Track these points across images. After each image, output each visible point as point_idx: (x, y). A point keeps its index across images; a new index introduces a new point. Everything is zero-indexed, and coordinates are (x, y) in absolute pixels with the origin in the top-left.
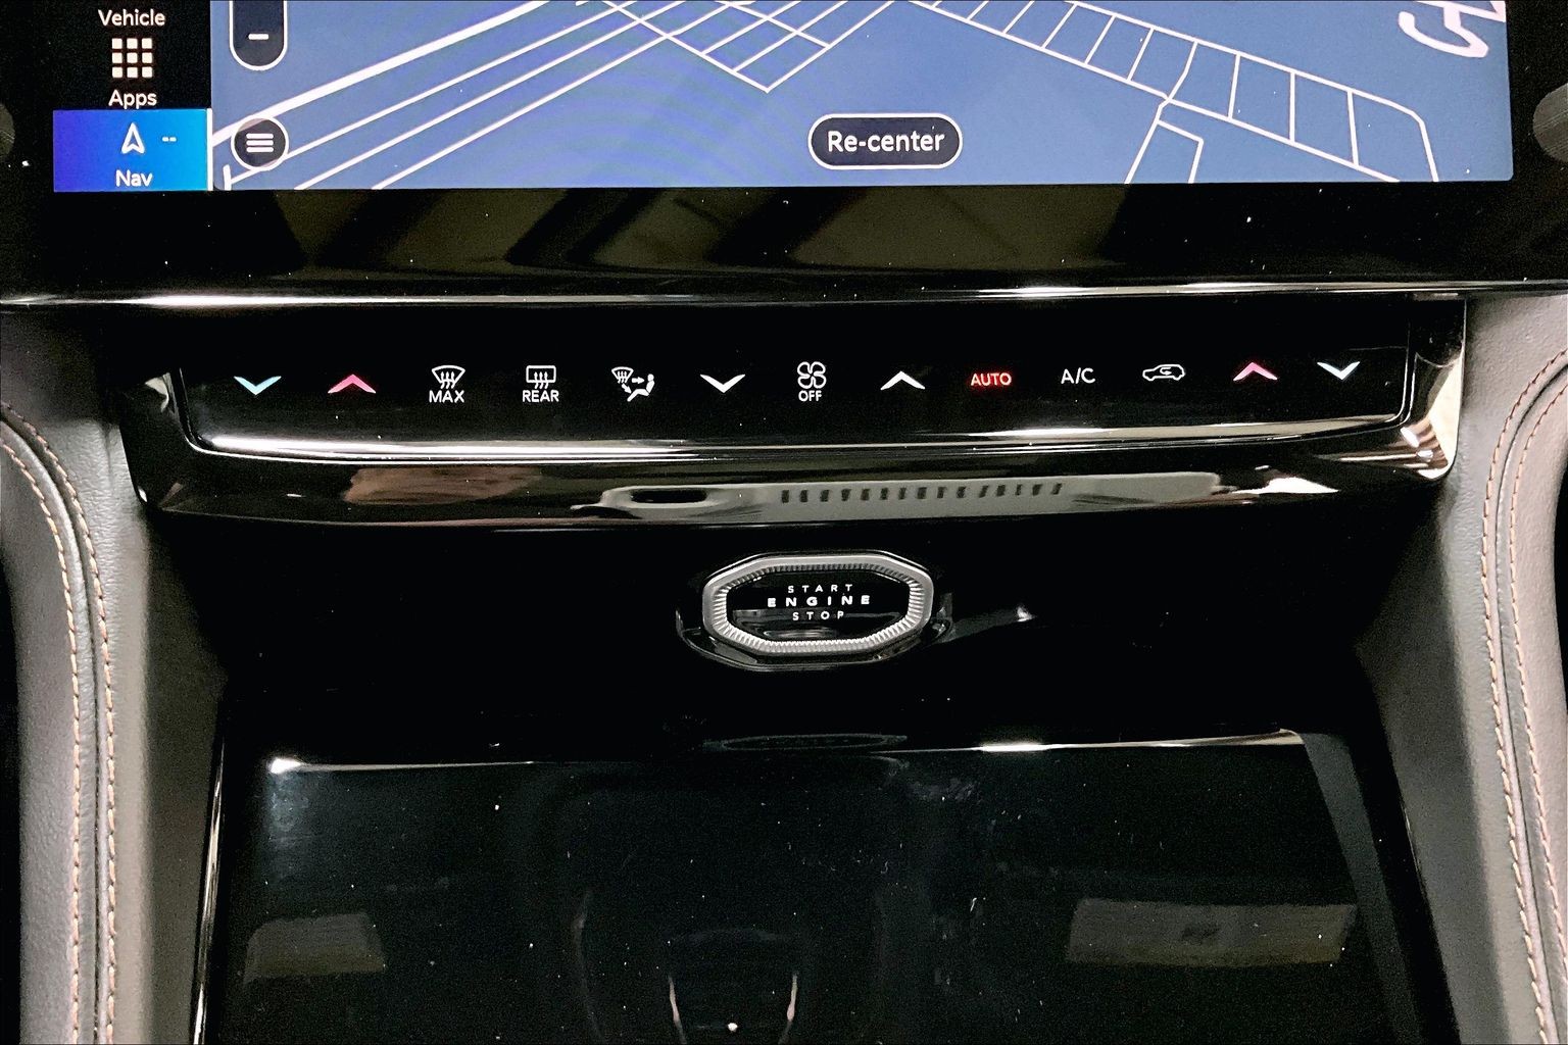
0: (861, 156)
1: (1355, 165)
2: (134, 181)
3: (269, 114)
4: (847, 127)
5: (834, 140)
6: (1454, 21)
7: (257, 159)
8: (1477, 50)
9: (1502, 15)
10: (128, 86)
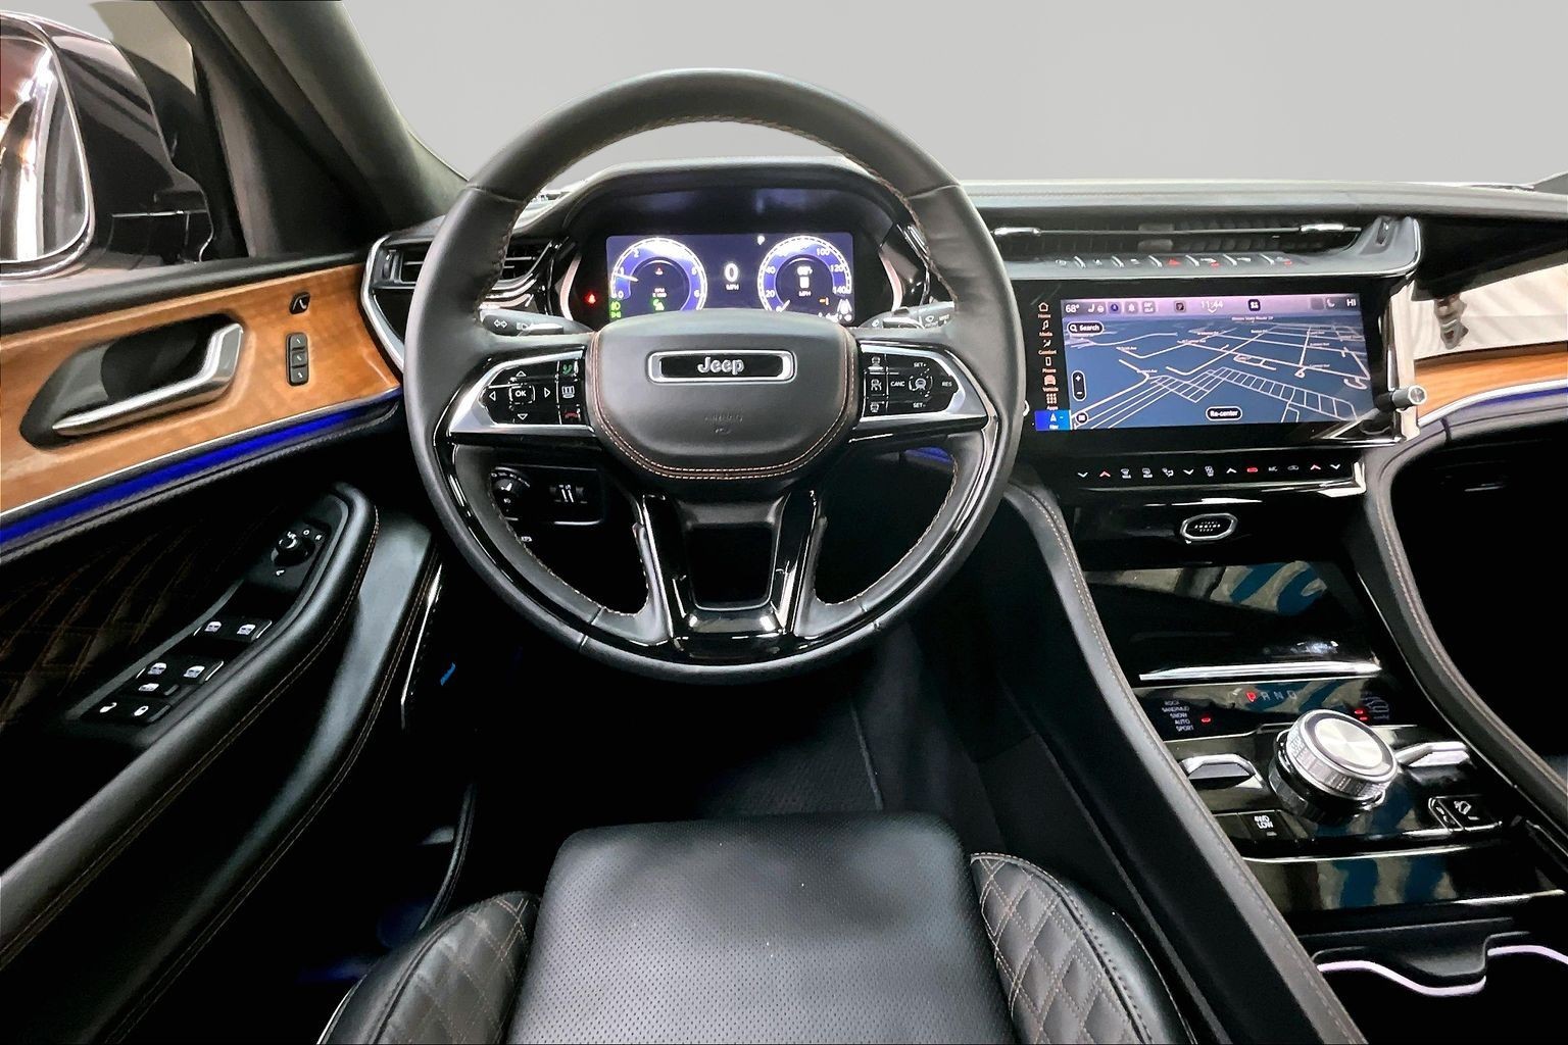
0: (1219, 417)
1: (1336, 416)
2: (1054, 427)
3: (1083, 411)
4: (1215, 410)
5: (1212, 414)
6: (1357, 381)
7: (1081, 422)
8: (1364, 387)
9: (1369, 378)
10: (1051, 405)
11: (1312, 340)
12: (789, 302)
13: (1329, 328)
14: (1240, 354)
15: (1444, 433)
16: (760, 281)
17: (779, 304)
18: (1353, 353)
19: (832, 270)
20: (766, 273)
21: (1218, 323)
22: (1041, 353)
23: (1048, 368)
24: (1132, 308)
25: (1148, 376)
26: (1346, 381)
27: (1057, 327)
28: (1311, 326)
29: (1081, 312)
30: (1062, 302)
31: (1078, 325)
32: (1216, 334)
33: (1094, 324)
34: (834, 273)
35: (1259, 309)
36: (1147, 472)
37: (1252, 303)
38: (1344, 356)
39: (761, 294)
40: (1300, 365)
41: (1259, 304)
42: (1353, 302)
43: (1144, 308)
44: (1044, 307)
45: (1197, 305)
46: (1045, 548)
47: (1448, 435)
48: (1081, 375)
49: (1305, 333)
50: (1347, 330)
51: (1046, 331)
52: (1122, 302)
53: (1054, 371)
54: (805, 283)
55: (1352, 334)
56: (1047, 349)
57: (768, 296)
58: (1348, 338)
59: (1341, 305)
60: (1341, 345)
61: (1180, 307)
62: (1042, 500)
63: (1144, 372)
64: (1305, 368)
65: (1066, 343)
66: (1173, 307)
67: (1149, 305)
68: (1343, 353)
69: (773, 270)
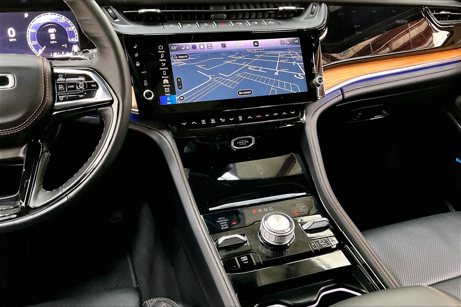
0: (243, 94)
1: (292, 91)
2: (169, 103)
3: (182, 95)
4: (241, 91)
5: (240, 93)
6: (300, 75)
7: (182, 100)
8: (303, 78)
9: (305, 74)
10: (167, 93)
11: (281, 59)
12: (45, 47)
13: (288, 53)
14: (251, 66)
15: (342, 95)
16: (28, 36)
17: (40, 48)
18: (297, 63)
19: (67, 30)
20: (31, 32)
21: (241, 52)
22: (161, 69)
23: (165, 76)
24: (202, 47)
25: (211, 78)
26: (295, 76)
27: (167, 57)
28: (280, 52)
29: (178, 49)
30: (170, 45)
31: (177, 55)
32: (240, 57)
33: (185, 55)
34: (68, 31)
35: (258, 46)
36: (213, 121)
37: (255, 43)
38: (294, 65)
39: (30, 43)
40: (276, 70)
41: (258, 43)
42: (297, 41)
43: (207, 47)
44: (161, 48)
45: (231, 45)
46: (167, 158)
47: (343, 96)
48: (180, 79)
49: (278, 55)
50: (295, 53)
51: (162, 59)
52: (197, 44)
53: (168, 77)
54: (53, 37)
55: (297, 55)
56: (163, 67)
57: (33, 44)
58: (295, 57)
59: (293, 43)
60: (292, 60)
61: (224, 45)
62: (166, 136)
63: (209, 76)
64: (278, 71)
65: (172, 64)
66: (220, 46)
67: (209, 45)
68: (293, 63)
69: (35, 31)
